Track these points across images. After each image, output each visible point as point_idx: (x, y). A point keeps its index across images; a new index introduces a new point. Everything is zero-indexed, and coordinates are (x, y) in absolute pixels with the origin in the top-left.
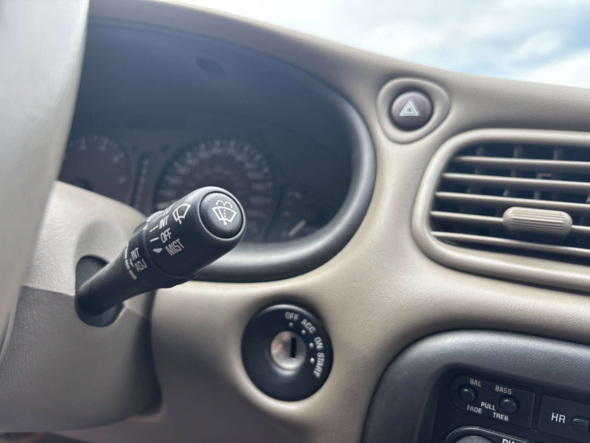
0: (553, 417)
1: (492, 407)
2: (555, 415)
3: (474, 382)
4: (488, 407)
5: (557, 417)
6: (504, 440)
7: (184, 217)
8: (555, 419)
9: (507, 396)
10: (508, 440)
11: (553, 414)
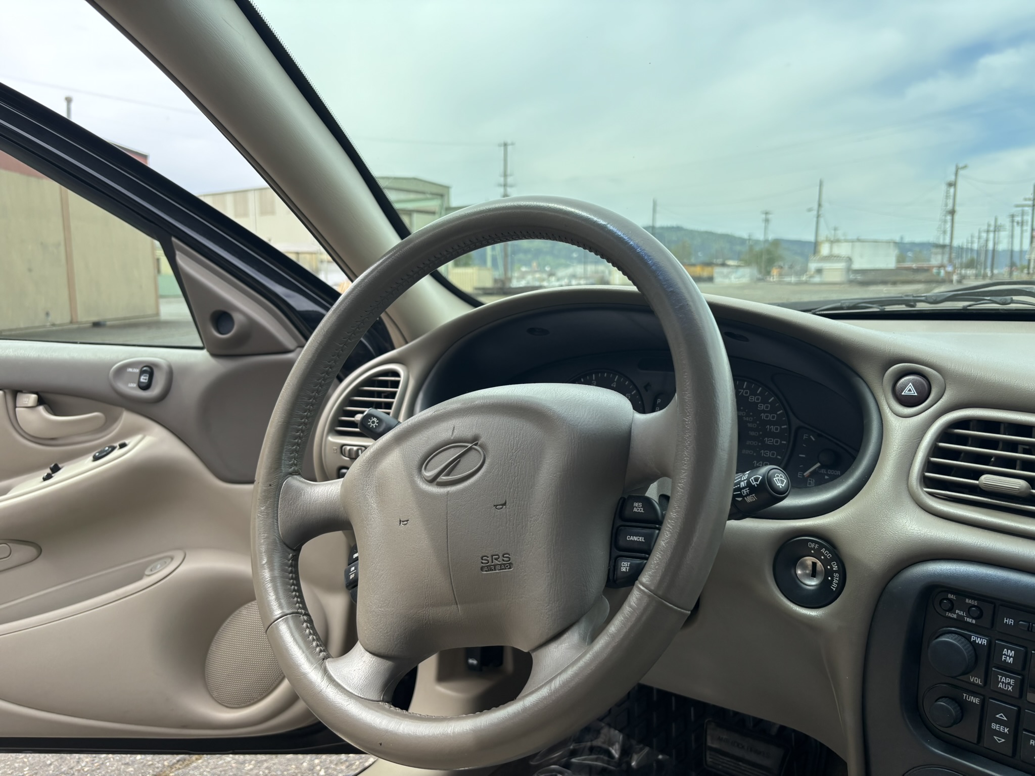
0: (1005, 621)
1: (963, 614)
2: (1007, 620)
3: (950, 596)
4: (961, 613)
5: (1008, 621)
6: (973, 637)
7: (758, 483)
8: (1006, 622)
9: (974, 606)
10: (976, 636)
11: (1005, 619)
